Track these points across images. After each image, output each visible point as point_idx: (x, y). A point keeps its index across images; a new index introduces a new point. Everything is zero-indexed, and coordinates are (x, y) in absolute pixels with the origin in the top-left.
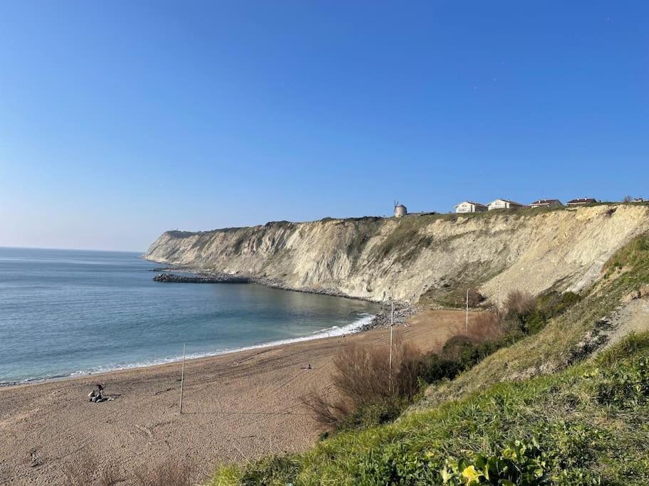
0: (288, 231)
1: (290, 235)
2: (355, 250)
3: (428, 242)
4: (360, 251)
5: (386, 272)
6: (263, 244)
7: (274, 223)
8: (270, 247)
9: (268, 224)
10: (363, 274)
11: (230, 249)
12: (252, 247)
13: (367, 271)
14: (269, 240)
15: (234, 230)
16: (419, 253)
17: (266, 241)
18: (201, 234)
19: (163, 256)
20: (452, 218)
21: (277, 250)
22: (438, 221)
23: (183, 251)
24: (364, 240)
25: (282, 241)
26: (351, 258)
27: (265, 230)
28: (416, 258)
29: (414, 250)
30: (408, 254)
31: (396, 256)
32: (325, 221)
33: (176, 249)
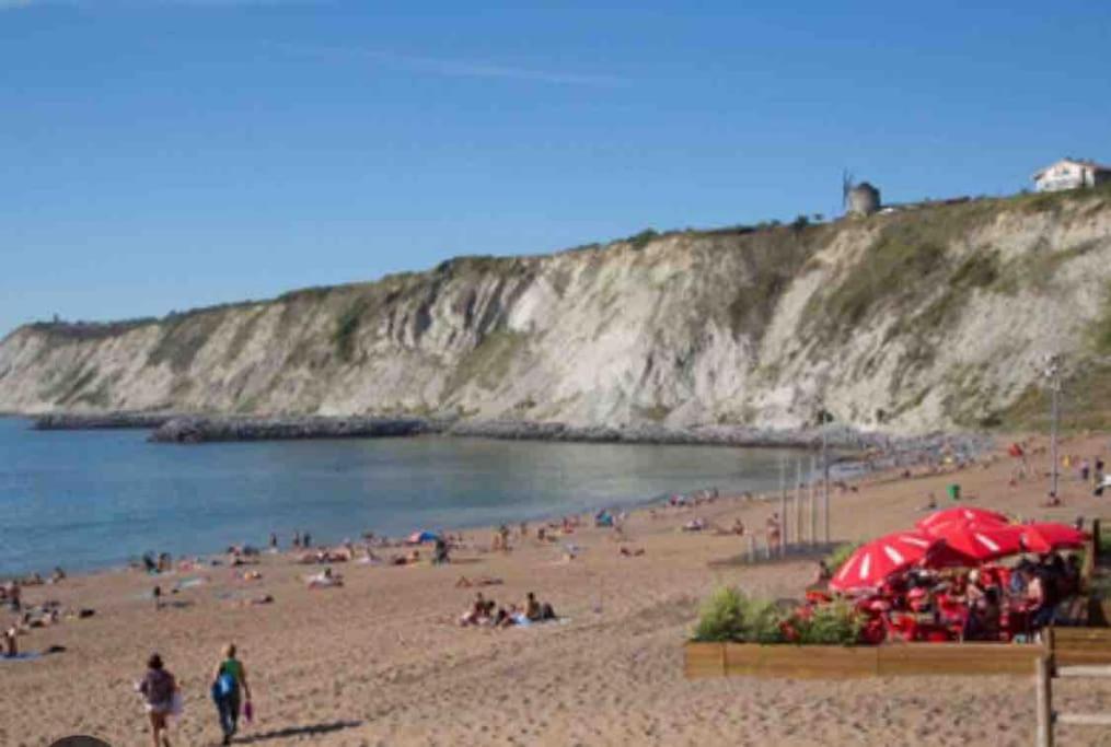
0: (513, 283)
1: (518, 292)
2: (753, 316)
3: (983, 271)
4: (767, 315)
5: (870, 364)
6: (436, 325)
7: (458, 261)
8: (460, 333)
9: (443, 267)
10: (796, 375)
11: (324, 347)
12: (401, 335)
13: (808, 368)
14: (455, 309)
15: (320, 294)
16: (964, 303)
17: (446, 316)
18: (175, 320)
19: (44, 397)
20: (1046, 203)
21: (482, 339)
22: (1001, 218)
23: (117, 377)
24: (775, 286)
25: (497, 312)
26: (745, 339)
27: (436, 285)
28: (954, 320)
29: (948, 298)
30: (930, 312)
31: (890, 320)
32: (641, 241)
33: (83, 374)
